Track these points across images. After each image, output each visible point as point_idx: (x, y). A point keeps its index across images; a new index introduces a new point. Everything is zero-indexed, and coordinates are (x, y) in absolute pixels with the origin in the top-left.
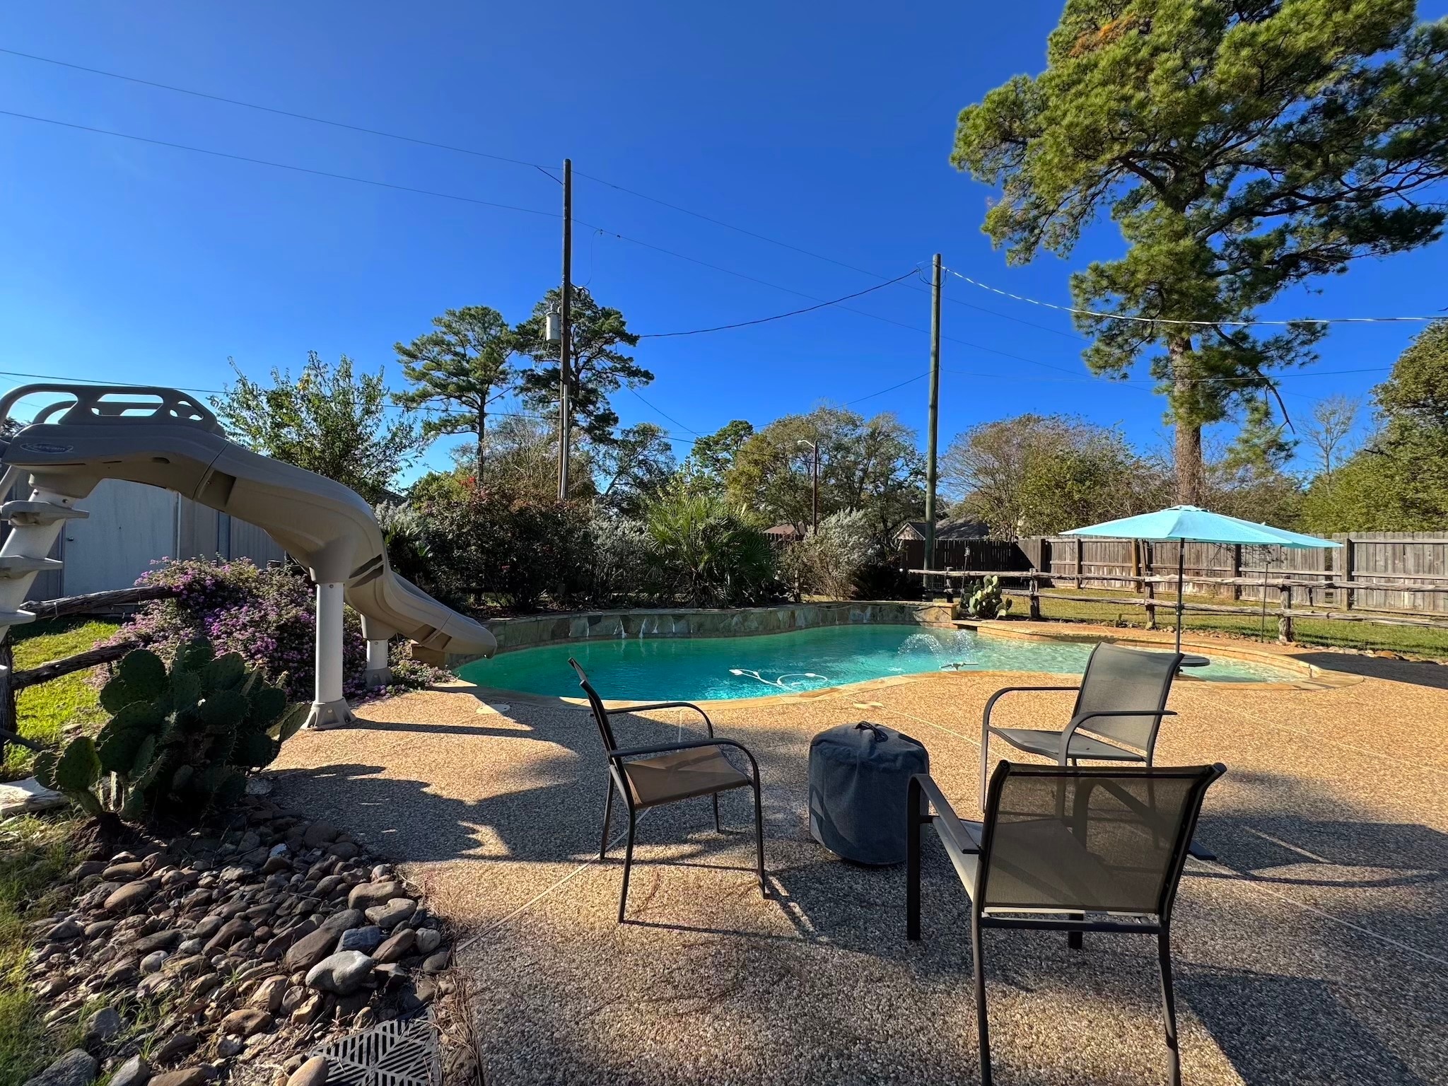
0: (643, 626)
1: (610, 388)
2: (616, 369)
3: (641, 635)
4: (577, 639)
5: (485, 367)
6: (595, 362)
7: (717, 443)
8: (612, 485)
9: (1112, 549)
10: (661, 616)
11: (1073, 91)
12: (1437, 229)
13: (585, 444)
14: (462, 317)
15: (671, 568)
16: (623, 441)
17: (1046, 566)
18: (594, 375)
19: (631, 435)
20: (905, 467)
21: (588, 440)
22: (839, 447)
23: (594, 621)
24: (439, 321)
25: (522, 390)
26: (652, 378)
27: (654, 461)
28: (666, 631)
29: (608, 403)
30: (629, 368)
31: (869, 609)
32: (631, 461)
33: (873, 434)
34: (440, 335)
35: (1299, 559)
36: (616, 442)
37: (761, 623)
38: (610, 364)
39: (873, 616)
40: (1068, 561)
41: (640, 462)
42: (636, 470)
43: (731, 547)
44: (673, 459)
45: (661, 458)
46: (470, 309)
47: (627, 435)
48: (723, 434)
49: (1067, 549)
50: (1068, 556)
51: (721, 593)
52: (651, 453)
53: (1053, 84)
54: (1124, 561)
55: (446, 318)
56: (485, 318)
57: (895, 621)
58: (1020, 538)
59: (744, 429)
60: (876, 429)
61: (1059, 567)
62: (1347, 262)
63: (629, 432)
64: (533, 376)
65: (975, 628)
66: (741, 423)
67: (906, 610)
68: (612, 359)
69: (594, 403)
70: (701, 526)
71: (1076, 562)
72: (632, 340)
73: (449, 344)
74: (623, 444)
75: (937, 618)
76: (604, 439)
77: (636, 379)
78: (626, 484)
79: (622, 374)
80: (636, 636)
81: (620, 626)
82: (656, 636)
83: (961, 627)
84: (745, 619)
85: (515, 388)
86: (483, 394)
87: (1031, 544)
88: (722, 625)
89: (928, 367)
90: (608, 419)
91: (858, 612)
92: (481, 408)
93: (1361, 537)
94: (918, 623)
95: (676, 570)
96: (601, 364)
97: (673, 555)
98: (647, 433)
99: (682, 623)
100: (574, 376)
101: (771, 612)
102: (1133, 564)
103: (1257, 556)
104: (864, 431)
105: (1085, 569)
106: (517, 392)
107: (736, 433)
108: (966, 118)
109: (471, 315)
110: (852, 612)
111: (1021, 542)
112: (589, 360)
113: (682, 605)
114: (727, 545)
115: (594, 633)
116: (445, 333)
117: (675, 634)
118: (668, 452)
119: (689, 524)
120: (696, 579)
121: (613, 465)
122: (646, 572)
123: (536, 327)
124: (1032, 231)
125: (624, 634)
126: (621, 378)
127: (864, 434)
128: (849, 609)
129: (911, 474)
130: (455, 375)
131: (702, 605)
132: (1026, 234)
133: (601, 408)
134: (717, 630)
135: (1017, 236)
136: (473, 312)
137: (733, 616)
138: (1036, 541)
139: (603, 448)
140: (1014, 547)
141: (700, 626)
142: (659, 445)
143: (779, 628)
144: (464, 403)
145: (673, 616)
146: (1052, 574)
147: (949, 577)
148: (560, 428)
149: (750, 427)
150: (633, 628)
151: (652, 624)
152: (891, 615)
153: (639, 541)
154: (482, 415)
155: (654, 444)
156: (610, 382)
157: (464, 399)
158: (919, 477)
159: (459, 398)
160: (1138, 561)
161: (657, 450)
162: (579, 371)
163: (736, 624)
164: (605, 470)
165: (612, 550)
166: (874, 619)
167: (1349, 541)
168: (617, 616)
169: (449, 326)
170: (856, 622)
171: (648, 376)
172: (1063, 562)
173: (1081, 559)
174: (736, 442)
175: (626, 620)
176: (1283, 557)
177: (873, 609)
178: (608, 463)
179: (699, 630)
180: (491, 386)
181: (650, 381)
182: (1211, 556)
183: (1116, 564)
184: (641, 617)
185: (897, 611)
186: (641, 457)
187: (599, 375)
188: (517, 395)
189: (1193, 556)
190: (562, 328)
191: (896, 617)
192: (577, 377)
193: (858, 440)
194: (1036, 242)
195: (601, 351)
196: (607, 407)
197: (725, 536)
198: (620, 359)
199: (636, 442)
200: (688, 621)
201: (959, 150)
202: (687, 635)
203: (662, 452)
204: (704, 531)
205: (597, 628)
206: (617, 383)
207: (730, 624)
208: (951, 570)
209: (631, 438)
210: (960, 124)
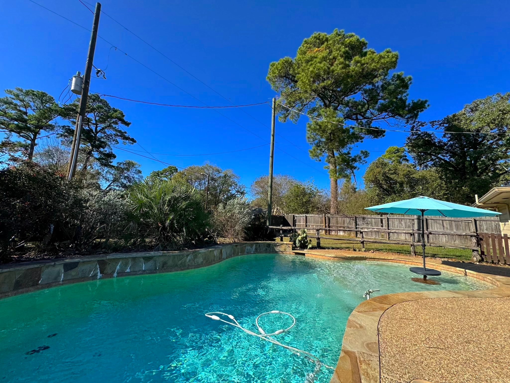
0: (118, 267)
1: (113, 143)
2: (118, 135)
3: (115, 274)
4: (48, 285)
5: (39, 120)
6: (106, 130)
7: (162, 174)
8: (109, 186)
9: (317, 219)
10: (134, 259)
11: (310, 63)
12: (384, 134)
13: (97, 166)
14: (27, 94)
15: (144, 224)
16: (117, 167)
17: (294, 225)
18: (105, 136)
19: (122, 165)
20: (234, 190)
21: (99, 164)
22: (213, 179)
23: (68, 267)
24: (11, 92)
25: (62, 135)
26: (135, 142)
27: (132, 177)
28: (137, 269)
29: (111, 149)
30: (124, 136)
31: (254, 246)
32: (120, 176)
33: (225, 176)
34: (9, 99)
35: (373, 223)
36: (114, 167)
37: (204, 259)
38: (114, 132)
39: (256, 249)
40: (302, 223)
41: (125, 177)
42: (123, 180)
43: (187, 211)
44: (142, 177)
45: (136, 176)
46: (33, 91)
47: (120, 165)
48: (165, 171)
49: (302, 219)
50: (302, 221)
51: (180, 239)
52: (131, 174)
53: (304, 59)
54: (321, 223)
55: (16, 92)
56: (42, 97)
57: (266, 251)
58: (285, 214)
59: (174, 170)
60: (226, 174)
61: (299, 225)
62: (363, 140)
63: (121, 163)
64: (69, 129)
65: (304, 254)
66: (173, 167)
67: (271, 246)
68: (116, 130)
69: (103, 148)
70: (168, 198)
71: (305, 224)
72: (127, 124)
73: (16, 105)
74: (117, 168)
75: (285, 250)
76: (106, 165)
77: (127, 141)
78: (117, 186)
79: (120, 138)
80: (111, 275)
81: (96, 269)
82: (129, 274)
83: (297, 254)
84: (196, 257)
85: (58, 134)
86: (36, 134)
87: (289, 217)
88: (180, 262)
89: (270, 141)
90: (111, 156)
91: (249, 248)
92: (33, 140)
93: (390, 217)
94: (276, 252)
95: (147, 225)
96: (109, 131)
97: (146, 215)
98: (130, 165)
99: (150, 264)
100: (94, 134)
101: (211, 251)
102: (324, 225)
103: (361, 222)
104: (222, 175)
105: (308, 226)
106: (58, 136)
107: (171, 171)
108: (273, 65)
109: (34, 95)
110: (247, 248)
111: (286, 216)
112: (103, 129)
113: (151, 248)
114: (184, 210)
115: (69, 277)
116: (13, 99)
117: (144, 271)
118: (140, 174)
119: (160, 195)
120: (161, 231)
121: (111, 177)
122: (124, 227)
123: (74, 108)
124: (287, 112)
125: (99, 275)
126: (119, 139)
127: (222, 176)
128: (245, 247)
129: (236, 192)
130: (16, 120)
131: (164, 248)
132: (285, 112)
133: (107, 150)
134: (177, 266)
135: (282, 112)
136: (35, 93)
137: (187, 256)
138: (291, 216)
139: (106, 169)
140: (284, 218)
141: (164, 264)
142: (136, 171)
143: (214, 261)
144: (21, 136)
145: (144, 258)
146: (296, 227)
147: (282, 230)
148: (74, 139)
149: (177, 169)
150: (108, 270)
151: (126, 265)
152: (264, 249)
153: (121, 205)
154: (33, 145)
155: (133, 170)
156: (114, 140)
157: (22, 134)
158: (239, 193)
159: (19, 133)
160: (326, 224)
161: (135, 173)
162: (97, 132)
163: (190, 260)
164: (106, 179)
165: (99, 211)
166: (256, 251)
167: (388, 218)
168: (94, 261)
169: (17, 96)
170: (248, 253)
171: (133, 141)
172: (300, 224)
173: (306, 223)
174: (170, 174)
175: (103, 264)
176: (369, 223)
177: (256, 245)
178: (108, 176)
179: (163, 267)
180: (41, 130)
181: (134, 143)
182: (348, 222)
183: (318, 224)
184: (116, 261)
185: (267, 246)
186: (126, 175)
187: (108, 137)
188: (58, 137)
189: (342, 222)
190: (83, 86)
191: (266, 249)
192: (96, 135)
193: (220, 177)
194: (288, 116)
195: (110, 126)
196: (110, 151)
197: (183, 204)
198: (120, 132)
199: (124, 168)
200: (155, 261)
201: (270, 75)
202: (153, 271)
203: (137, 174)
204: (170, 201)
205: (73, 273)
206: (117, 141)
207: (185, 261)
208: (283, 226)
209: (122, 166)
210: (270, 67)
